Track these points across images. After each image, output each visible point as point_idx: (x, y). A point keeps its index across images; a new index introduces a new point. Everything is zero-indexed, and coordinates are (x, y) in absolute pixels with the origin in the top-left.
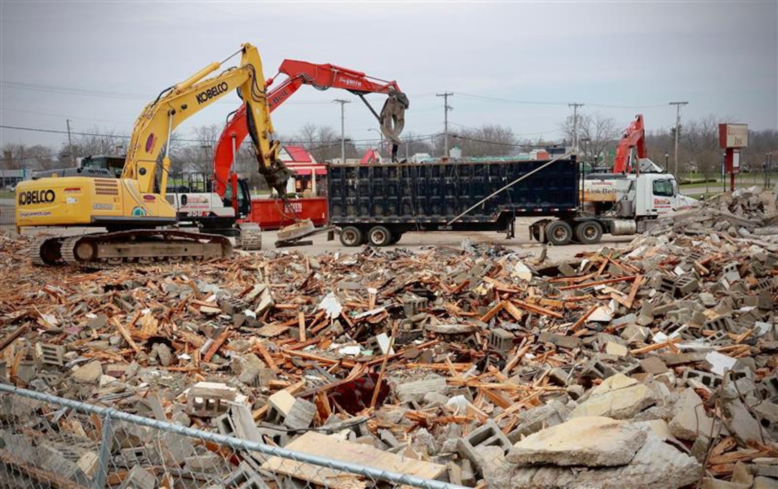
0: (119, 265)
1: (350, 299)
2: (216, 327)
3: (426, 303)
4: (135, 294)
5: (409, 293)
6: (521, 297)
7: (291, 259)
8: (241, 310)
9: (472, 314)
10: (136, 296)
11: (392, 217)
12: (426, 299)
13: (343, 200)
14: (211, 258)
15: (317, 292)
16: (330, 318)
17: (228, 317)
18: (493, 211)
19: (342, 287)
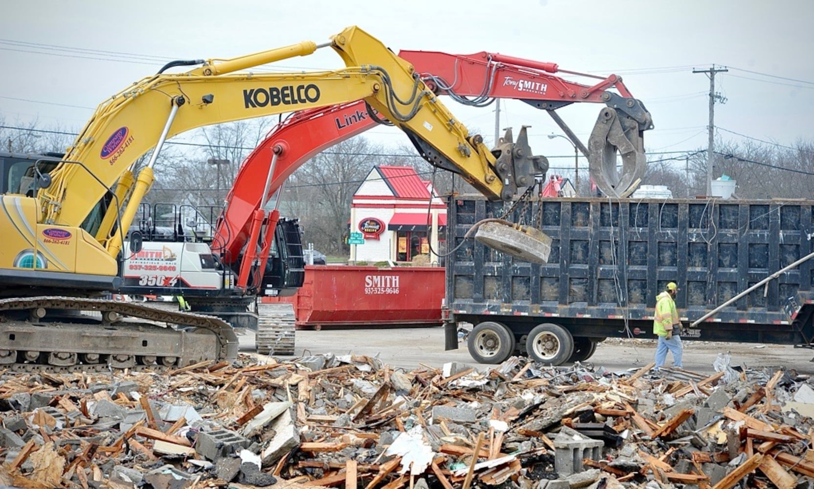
0: (9, 366)
1: (452, 440)
2: (178, 478)
3: (600, 451)
4: (31, 418)
5: (569, 430)
6: (796, 451)
7: (355, 372)
8: (233, 452)
9: (693, 477)
10: (34, 423)
11: (578, 305)
12: (601, 442)
13: (478, 267)
14: (192, 363)
15: (389, 424)
16: (408, 473)
17: (207, 465)
18: (787, 302)
19: (439, 417)
